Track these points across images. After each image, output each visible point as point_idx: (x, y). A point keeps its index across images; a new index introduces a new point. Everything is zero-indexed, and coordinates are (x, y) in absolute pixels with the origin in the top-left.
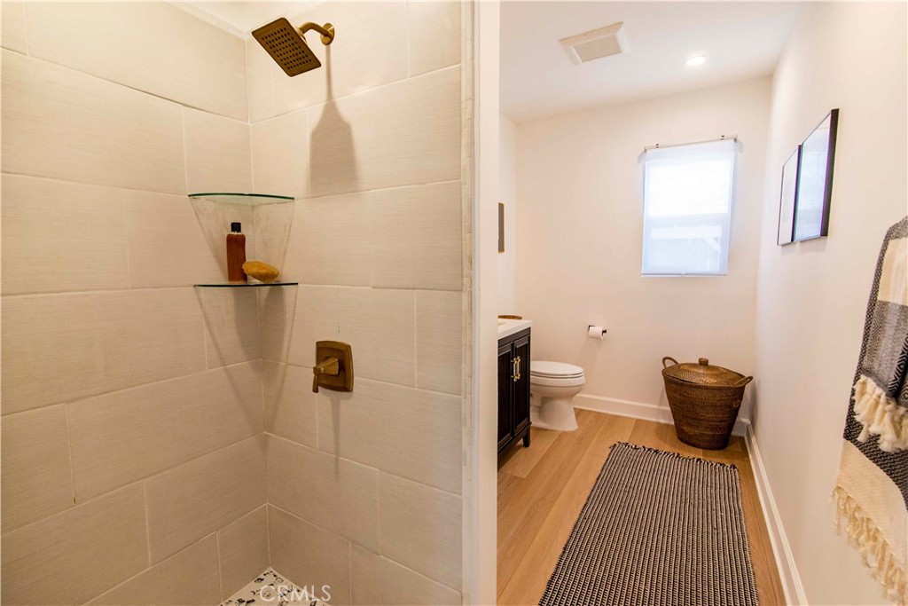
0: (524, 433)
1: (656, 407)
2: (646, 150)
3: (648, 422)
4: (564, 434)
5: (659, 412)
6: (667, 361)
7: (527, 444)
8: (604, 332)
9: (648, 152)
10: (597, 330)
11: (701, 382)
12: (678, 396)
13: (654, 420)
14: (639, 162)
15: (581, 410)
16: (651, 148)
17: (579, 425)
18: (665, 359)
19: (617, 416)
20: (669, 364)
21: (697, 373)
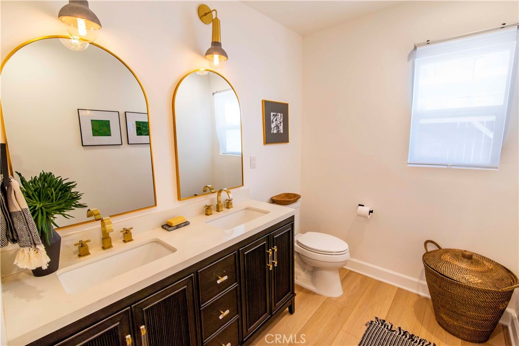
0: (289, 304)
1: (416, 280)
2: (415, 48)
3: (408, 292)
4: (329, 299)
5: (419, 285)
6: (429, 244)
7: (291, 311)
8: (371, 212)
9: (418, 49)
10: (365, 210)
11: (463, 281)
12: (437, 287)
13: (414, 291)
14: (409, 60)
15: (351, 271)
16: (421, 45)
17: (344, 291)
18: (426, 243)
19: (381, 282)
20: (431, 248)
21: (459, 268)
